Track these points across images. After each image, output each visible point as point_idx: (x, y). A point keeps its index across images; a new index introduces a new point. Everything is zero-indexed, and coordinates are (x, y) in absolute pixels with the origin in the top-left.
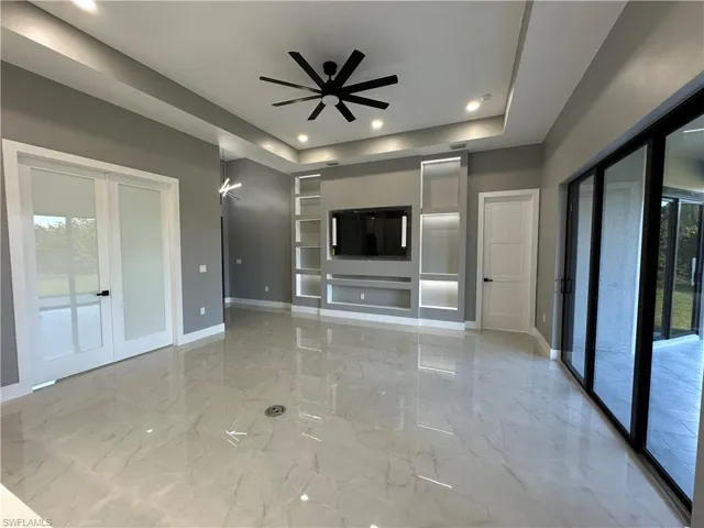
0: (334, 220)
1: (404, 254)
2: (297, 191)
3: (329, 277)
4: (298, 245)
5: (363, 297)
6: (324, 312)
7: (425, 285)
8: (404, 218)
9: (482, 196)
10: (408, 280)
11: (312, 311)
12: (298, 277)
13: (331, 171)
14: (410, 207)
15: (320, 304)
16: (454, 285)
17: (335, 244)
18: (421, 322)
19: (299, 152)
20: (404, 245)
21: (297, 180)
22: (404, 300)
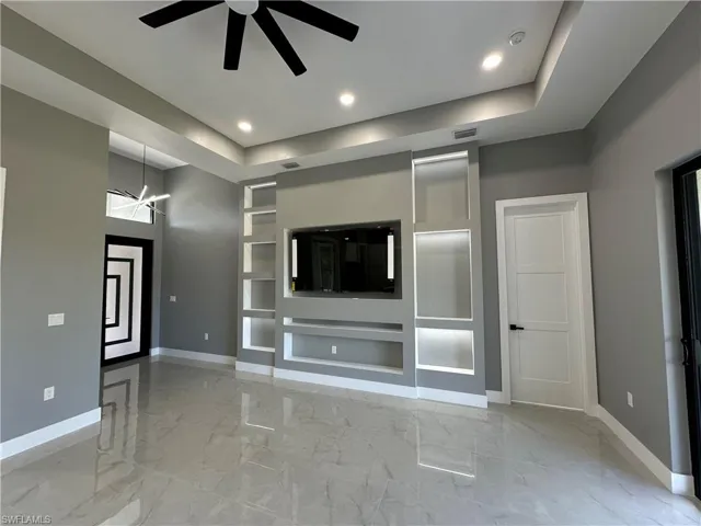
0: (295, 242)
1: (391, 289)
2: (248, 203)
3: (287, 321)
4: (248, 276)
5: (334, 350)
6: (280, 374)
7: (423, 335)
8: (391, 239)
9: (500, 205)
10: (399, 327)
11: (262, 370)
12: (247, 321)
13: (291, 177)
14: (398, 223)
15: (274, 360)
16: (466, 336)
17: (295, 275)
18: (418, 393)
19: (246, 151)
20: (391, 275)
21: (248, 191)
22: (394, 356)
